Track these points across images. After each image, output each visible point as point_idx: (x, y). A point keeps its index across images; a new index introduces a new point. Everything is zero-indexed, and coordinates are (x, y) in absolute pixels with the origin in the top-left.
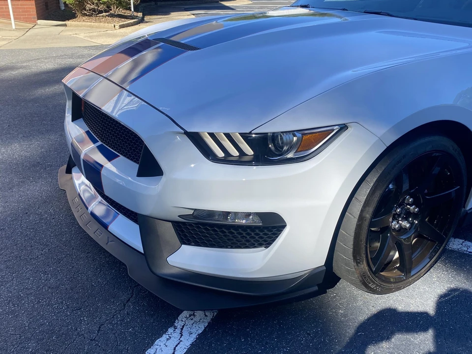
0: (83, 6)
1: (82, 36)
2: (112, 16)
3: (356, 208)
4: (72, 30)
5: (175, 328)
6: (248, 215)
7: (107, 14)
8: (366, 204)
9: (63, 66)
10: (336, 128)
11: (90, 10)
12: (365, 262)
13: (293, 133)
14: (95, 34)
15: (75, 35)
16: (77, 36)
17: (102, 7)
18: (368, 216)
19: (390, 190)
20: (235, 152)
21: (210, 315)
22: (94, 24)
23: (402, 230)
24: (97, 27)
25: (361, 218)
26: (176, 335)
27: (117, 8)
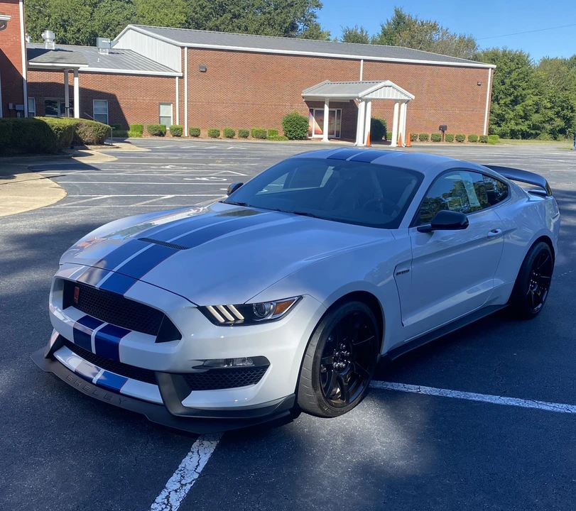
3: (312, 351)
5: (193, 452)
6: (244, 360)
10: (296, 299)
12: (320, 389)
13: (271, 303)
19: (329, 341)
20: (232, 319)
21: (215, 444)
23: (340, 369)
25: (315, 357)
26: (196, 455)
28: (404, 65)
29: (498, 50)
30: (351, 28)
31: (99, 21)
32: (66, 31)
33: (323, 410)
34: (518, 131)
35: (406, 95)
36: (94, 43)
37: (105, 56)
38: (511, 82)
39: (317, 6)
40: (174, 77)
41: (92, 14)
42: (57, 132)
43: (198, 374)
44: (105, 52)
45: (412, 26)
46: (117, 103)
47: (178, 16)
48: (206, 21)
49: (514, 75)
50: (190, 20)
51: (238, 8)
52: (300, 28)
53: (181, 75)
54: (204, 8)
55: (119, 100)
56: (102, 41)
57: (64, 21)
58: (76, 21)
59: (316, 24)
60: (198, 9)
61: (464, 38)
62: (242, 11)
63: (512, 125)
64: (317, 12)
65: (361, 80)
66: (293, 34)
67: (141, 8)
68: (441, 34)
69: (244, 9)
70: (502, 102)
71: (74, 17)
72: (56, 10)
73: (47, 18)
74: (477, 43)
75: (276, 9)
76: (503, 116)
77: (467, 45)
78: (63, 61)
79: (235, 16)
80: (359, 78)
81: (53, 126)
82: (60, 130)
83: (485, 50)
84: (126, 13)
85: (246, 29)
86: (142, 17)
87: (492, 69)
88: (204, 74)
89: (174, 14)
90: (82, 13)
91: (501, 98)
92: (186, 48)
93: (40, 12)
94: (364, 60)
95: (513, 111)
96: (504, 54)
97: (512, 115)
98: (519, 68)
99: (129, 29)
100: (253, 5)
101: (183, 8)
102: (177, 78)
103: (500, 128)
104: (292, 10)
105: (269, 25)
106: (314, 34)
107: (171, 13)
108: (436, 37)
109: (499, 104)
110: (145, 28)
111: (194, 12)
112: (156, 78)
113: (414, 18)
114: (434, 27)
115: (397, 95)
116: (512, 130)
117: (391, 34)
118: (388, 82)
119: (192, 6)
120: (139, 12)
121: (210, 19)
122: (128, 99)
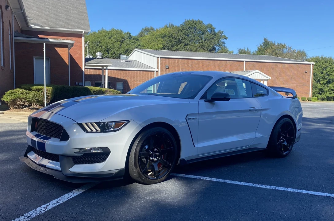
0: (15, 103)
1: (14, 118)
2: (32, 109)
4: (8, 116)
7: (29, 108)
8: (137, 146)
9: (7, 130)
10: (126, 122)
11: (19, 105)
12: (138, 167)
13: (113, 122)
14: (23, 117)
15: (10, 118)
16: (11, 118)
17: (27, 103)
18: (138, 150)
20: (94, 130)
22: (22, 112)
23: (153, 161)
24: (23, 114)
25: (136, 151)
27: (35, 104)
28: (266, 63)
29: (319, 57)
30: (242, 49)
31: (123, 48)
32: (108, 53)
33: (142, 179)
34: (331, 97)
35: (266, 77)
36: (119, 57)
37: (124, 63)
38: (327, 72)
39: (225, 38)
40: (154, 71)
41: (120, 45)
42: (93, 93)
43: (78, 157)
44: (124, 61)
45: (273, 46)
46: (127, 84)
47: (159, 46)
48: (172, 47)
49: (328, 69)
50: (165, 47)
51: (187, 41)
52: (217, 49)
53: (157, 70)
54: (171, 41)
55: (128, 82)
56: (123, 56)
57: (108, 49)
58: (113, 49)
59: (225, 47)
60: (169, 42)
61: (300, 51)
62: (189, 42)
63: (328, 94)
64: (225, 41)
65: (244, 70)
66: (213, 51)
67: (142, 42)
68: (288, 49)
69: (190, 41)
70: (322, 82)
71: (112, 47)
72: (105, 44)
73: (101, 48)
74: (307, 53)
75: (205, 41)
76: (323, 90)
77: (302, 54)
78: (101, 63)
79: (186, 45)
80: (243, 70)
81: (91, 90)
82: (95, 91)
83: (312, 57)
84: (136, 44)
85: (191, 50)
86: (143, 46)
87: (313, 64)
88: (167, 69)
89: (158, 45)
90: (116, 45)
91: (321, 80)
92: (159, 58)
93: (97, 45)
94: (246, 61)
95: (328, 87)
96: (322, 59)
97: (327, 89)
98: (330, 66)
99: (135, 51)
100: (194, 39)
101: (162, 42)
102: (155, 72)
103: (321, 96)
104: (213, 41)
105: (202, 48)
106: (224, 51)
107: (156, 44)
108: (285, 51)
109: (320, 84)
110: (142, 50)
111: (166, 43)
112: (145, 72)
113: (273, 42)
114: (284, 46)
115: (262, 77)
116: (327, 96)
117: (262, 50)
118: (257, 71)
119: (166, 41)
120: (141, 44)
121: (174, 46)
122: (132, 81)
